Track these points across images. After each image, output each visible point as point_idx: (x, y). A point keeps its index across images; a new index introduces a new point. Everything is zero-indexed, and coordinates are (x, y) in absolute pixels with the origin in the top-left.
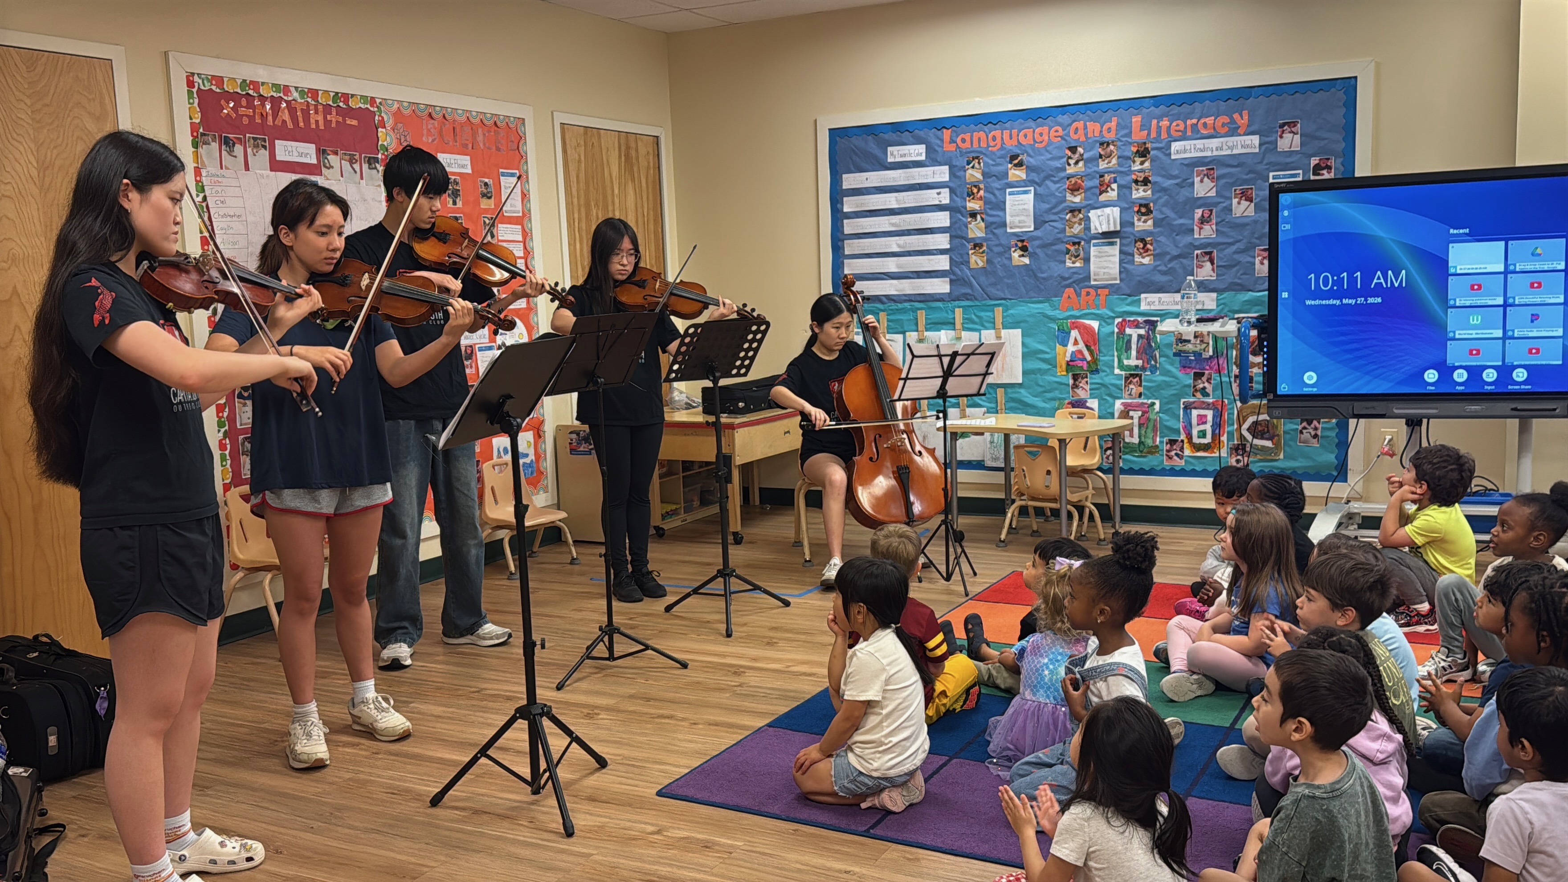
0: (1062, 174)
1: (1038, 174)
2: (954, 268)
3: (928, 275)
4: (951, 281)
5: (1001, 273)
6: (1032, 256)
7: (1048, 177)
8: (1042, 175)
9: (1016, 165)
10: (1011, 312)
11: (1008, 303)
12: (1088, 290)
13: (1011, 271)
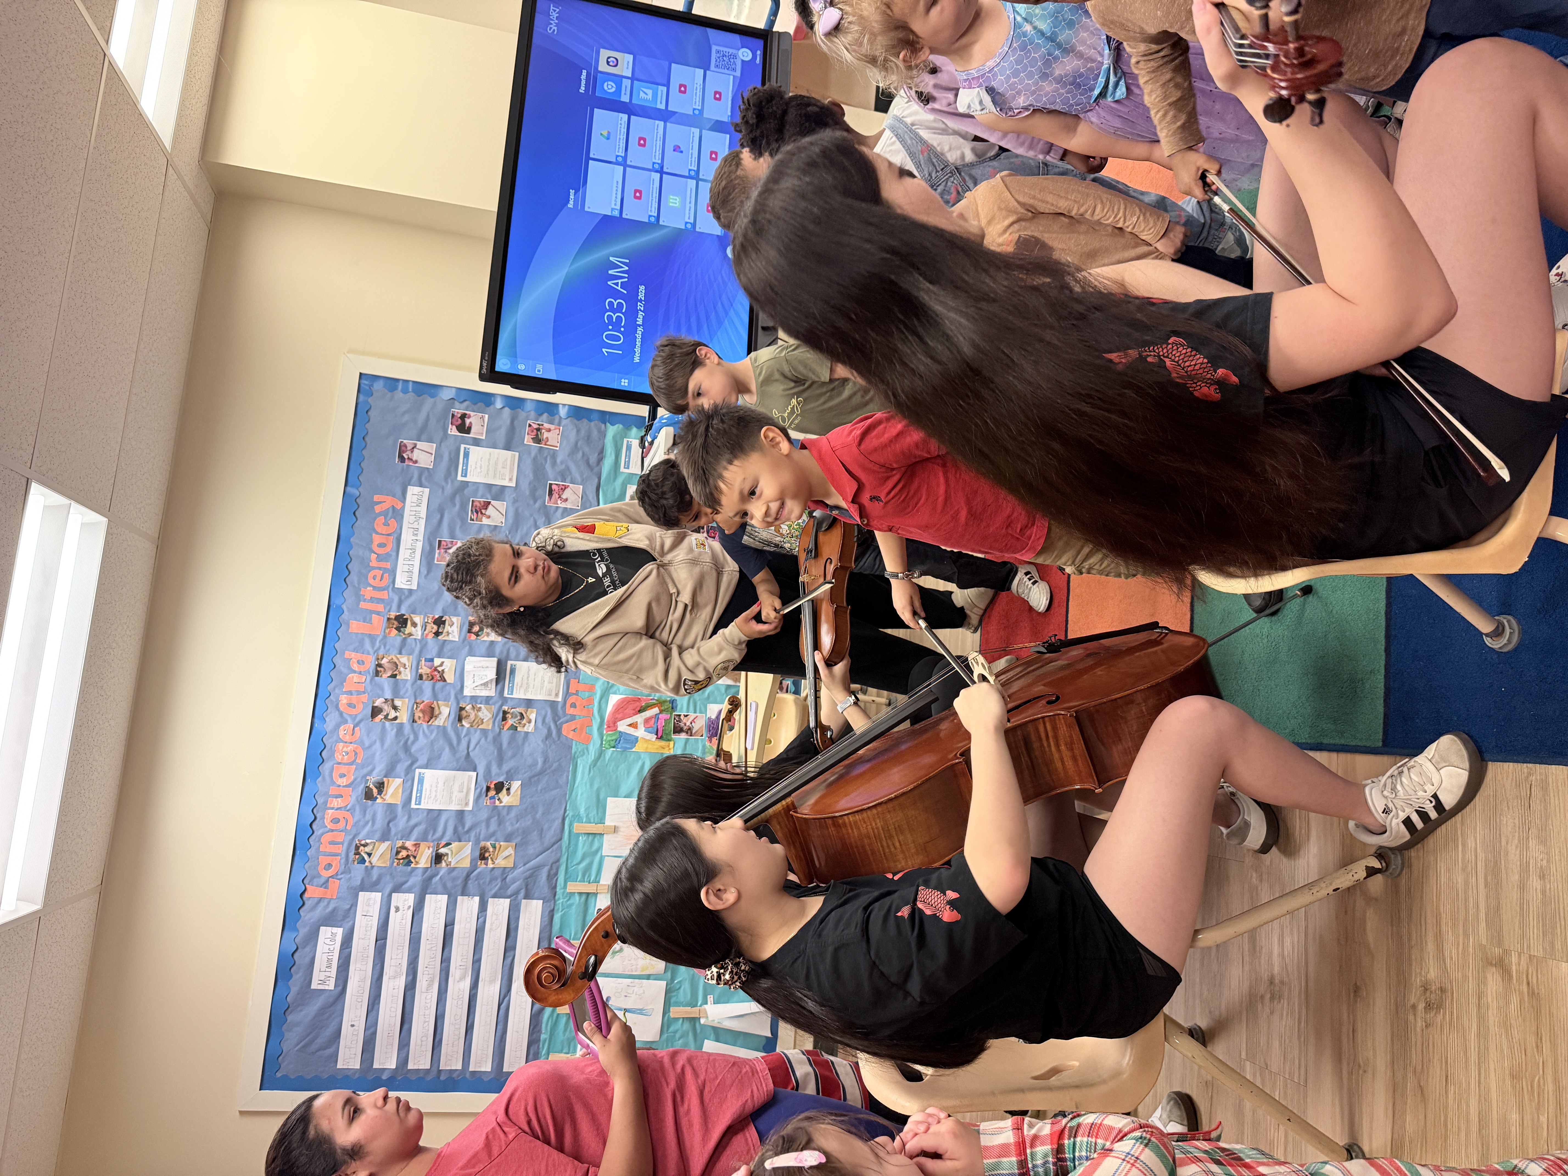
0: (407, 729)
1: (399, 761)
2: (509, 892)
3: (512, 934)
4: (527, 896)
5: (527, 822)
6: (510, 777)
7: (406, 748)
8: (402, 755)
9: (380, 792)
10: (582, 811)
11: (570, 813)
12: (568, 705)
13: (527, 809)
